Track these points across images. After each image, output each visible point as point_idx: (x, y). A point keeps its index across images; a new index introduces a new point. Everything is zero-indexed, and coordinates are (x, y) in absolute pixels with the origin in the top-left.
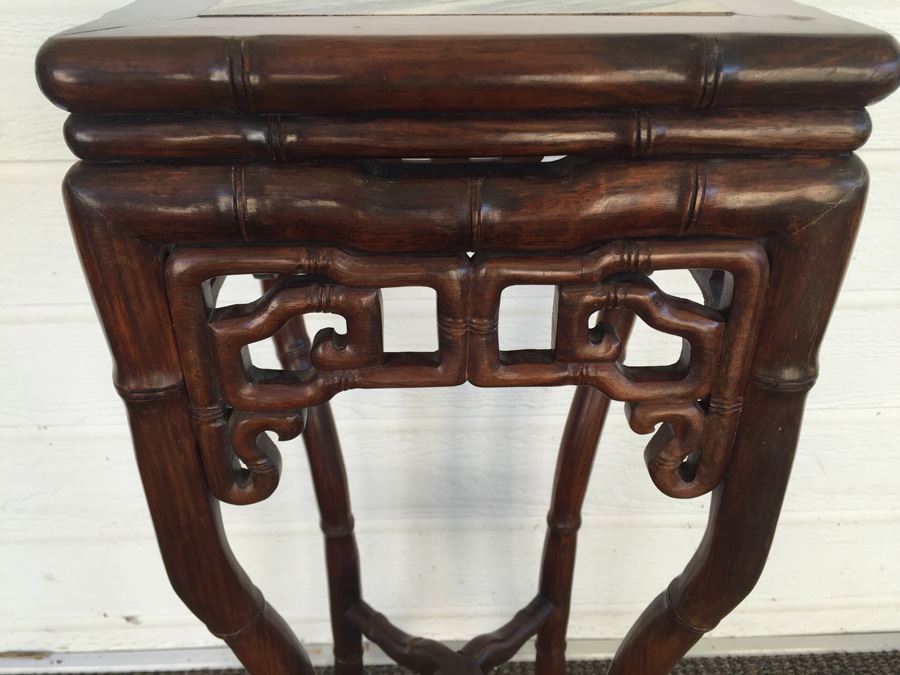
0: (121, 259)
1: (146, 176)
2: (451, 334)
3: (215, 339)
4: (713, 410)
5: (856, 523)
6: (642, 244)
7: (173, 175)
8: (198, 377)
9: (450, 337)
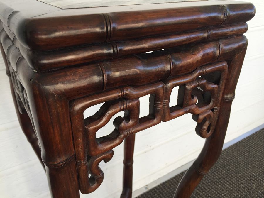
0: (60, 109)
1: (69, 73)
2: (159, 107)
3: (89, 131)
4: (215, 110)
5: (177, 139)
6: (203, 67)
7: (78, 71)
8: (82, 149)
9: (159, 108)
